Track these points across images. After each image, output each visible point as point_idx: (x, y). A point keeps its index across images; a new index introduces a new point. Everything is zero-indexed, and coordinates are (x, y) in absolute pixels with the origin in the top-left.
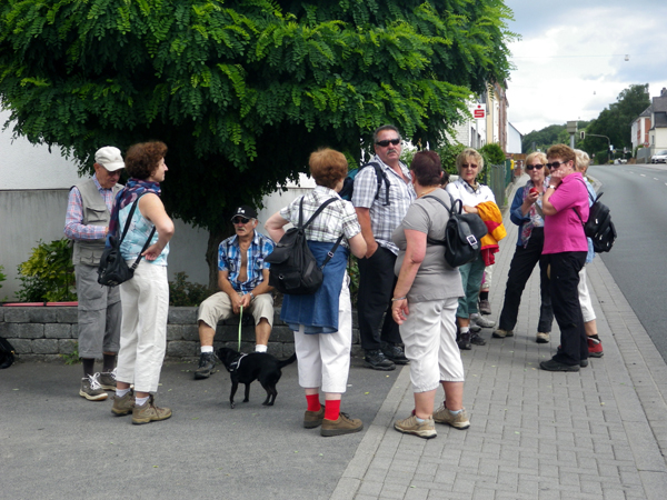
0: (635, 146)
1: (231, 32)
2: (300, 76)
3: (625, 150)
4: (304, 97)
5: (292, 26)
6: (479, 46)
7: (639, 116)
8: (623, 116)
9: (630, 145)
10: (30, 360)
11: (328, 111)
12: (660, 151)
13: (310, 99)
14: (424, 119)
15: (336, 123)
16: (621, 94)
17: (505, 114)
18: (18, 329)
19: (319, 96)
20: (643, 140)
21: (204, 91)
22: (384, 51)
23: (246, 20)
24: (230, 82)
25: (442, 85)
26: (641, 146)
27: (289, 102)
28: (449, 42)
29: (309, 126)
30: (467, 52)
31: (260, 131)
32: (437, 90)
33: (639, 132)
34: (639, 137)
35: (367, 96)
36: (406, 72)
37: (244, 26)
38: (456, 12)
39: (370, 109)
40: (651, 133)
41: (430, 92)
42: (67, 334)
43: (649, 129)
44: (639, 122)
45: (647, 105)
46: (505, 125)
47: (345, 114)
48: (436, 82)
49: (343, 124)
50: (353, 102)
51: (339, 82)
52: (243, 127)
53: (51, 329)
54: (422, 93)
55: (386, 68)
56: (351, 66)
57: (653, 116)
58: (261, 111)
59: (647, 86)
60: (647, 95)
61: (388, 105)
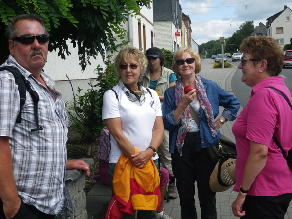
7: (249, 35)
8: (242, 36)
16: (241, 26)
17: (190, 35)
46: (190, 40)
59: (252, 22)
60: (253, 26)
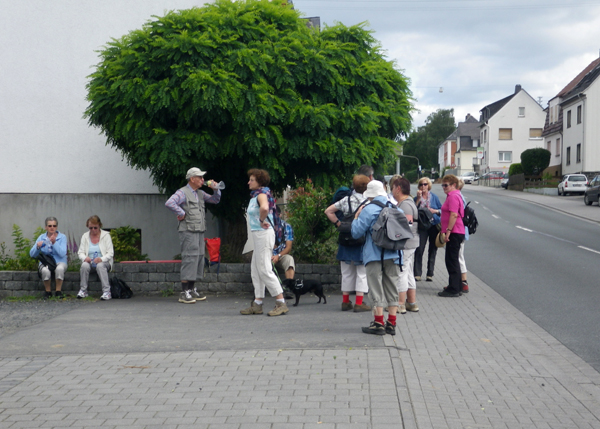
0: (441, 167)
1: (276, 109)
2: (313, 134)
3: (433, 171)
4: (315, 145)
5: (309, 107)
6: (401, 118)
7: (445, 139)
8: (429, 139)
9: (437, 166)
10: (139, 295)
11: (327, 153)
12: (466, 173)
13: (317, 146)
14: (375, 158)
15: (331, 160)
16: (429, 118)
18: (132, 277)
19: (323, 145)
20: (449, 162)
21: (262, 140)
22: (356, 121)
23: (284, 102)
24: (275, 136)
25: (383, 139)
26: (448, 168)
27: (306, 146)
28: (387, 115)
29: (318, 161)
30: (395, 122)
31: (287, 163)
32: (380, 142)
33: (446, 154)
34: (446, 159)
35: (348, 146)
36: (366, 133)
37: (283, 105)
38: (388, 98)
39: (350, 152)
40: (457, 156)
41: (377, 144)
42: (163, 279)
43: (455, 152)
44: (446, 144)
45: (452, 129)
47: (336, 155)
48: (379, 137)
49: (335, 160)
50: (340, 148)
51: (333, 138)
52: (279, 161)
53: (153, 276)
54: (373, 144)
55: (357, 130)
56: (338, 129)
57: (459, 140)
58: (291, 151)
59: (452, 110)
60: (453, 120)
61: (358, 151)
